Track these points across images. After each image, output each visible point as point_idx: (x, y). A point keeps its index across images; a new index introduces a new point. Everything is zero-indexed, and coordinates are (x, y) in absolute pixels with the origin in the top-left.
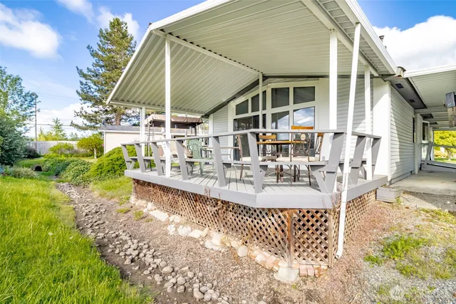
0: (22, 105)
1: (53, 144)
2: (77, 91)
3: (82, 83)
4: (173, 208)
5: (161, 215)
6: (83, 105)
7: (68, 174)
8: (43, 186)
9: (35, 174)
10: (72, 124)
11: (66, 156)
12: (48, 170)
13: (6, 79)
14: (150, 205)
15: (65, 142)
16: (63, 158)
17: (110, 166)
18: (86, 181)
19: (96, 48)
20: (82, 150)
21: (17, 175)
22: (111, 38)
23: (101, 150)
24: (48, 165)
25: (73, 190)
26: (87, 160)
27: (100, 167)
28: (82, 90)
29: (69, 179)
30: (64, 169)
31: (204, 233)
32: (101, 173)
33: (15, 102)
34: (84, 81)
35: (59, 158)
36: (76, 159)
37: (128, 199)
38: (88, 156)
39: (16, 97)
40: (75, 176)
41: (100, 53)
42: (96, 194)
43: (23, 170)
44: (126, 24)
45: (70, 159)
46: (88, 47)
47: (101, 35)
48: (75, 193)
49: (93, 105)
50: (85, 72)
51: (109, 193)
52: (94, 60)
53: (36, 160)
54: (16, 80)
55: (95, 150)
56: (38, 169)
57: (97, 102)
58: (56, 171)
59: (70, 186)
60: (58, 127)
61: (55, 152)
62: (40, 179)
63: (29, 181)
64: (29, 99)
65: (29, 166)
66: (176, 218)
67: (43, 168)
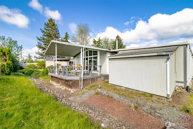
0: (17, 51)
1: (28, 64)
2: (37, 45)
3: (38, 43)
4: (58, 82)
5: (55, 84)
6: (39, 50)
7: (33, 75)
8: (26, 78)
9: (23, 74)
10: (35, 57)
11: (33, 68)
12: (27, 73)
13: (12, 42)
14: (54, 82)
15: (32, 63)
16: (32, 69)
17: (46, 72)
18: (39, 77)
19: (43, 29)
20: (38, 66)
21: (18, 75)
22: (49, 26)
23: (45, 66)
24: (27, 72)
25: (35, 79)
26: (40, 70)
27: (43, 72)
28: (38, 45)
29: (34, 76)
30: (32, 73)
31: (62, 87)
32: (43, 74)
33: (15, 49)
34: (39, 41)
35: (30, 69)
36: (36, 69)
37: (49, 81)
38: (40, 68)
39: (15, 48)
40: (35, 76)
41: (45, 31)
42: (41, 80)
43: (20, 73)
44: (54, 20)
45: (34, 70)
46: (41, 29)
47: (45, 24)
48: (35, 80)
49: (42, 50)
50: (40, 38)
51: (45, 80)
52: (43, 34)
53: (22, 70)
54: (16, 42)
55: (43, 66)
56: (23, 73)
57: (44, 49)
58: (29, 74)
59: (34, 78)
60: (30, 57)
61: (29, 67)
62: (25, 76)
63: (22, 77)
64: (20, 48)
65: (21, 72)
66: (59, 84)
67: (25, 73)
